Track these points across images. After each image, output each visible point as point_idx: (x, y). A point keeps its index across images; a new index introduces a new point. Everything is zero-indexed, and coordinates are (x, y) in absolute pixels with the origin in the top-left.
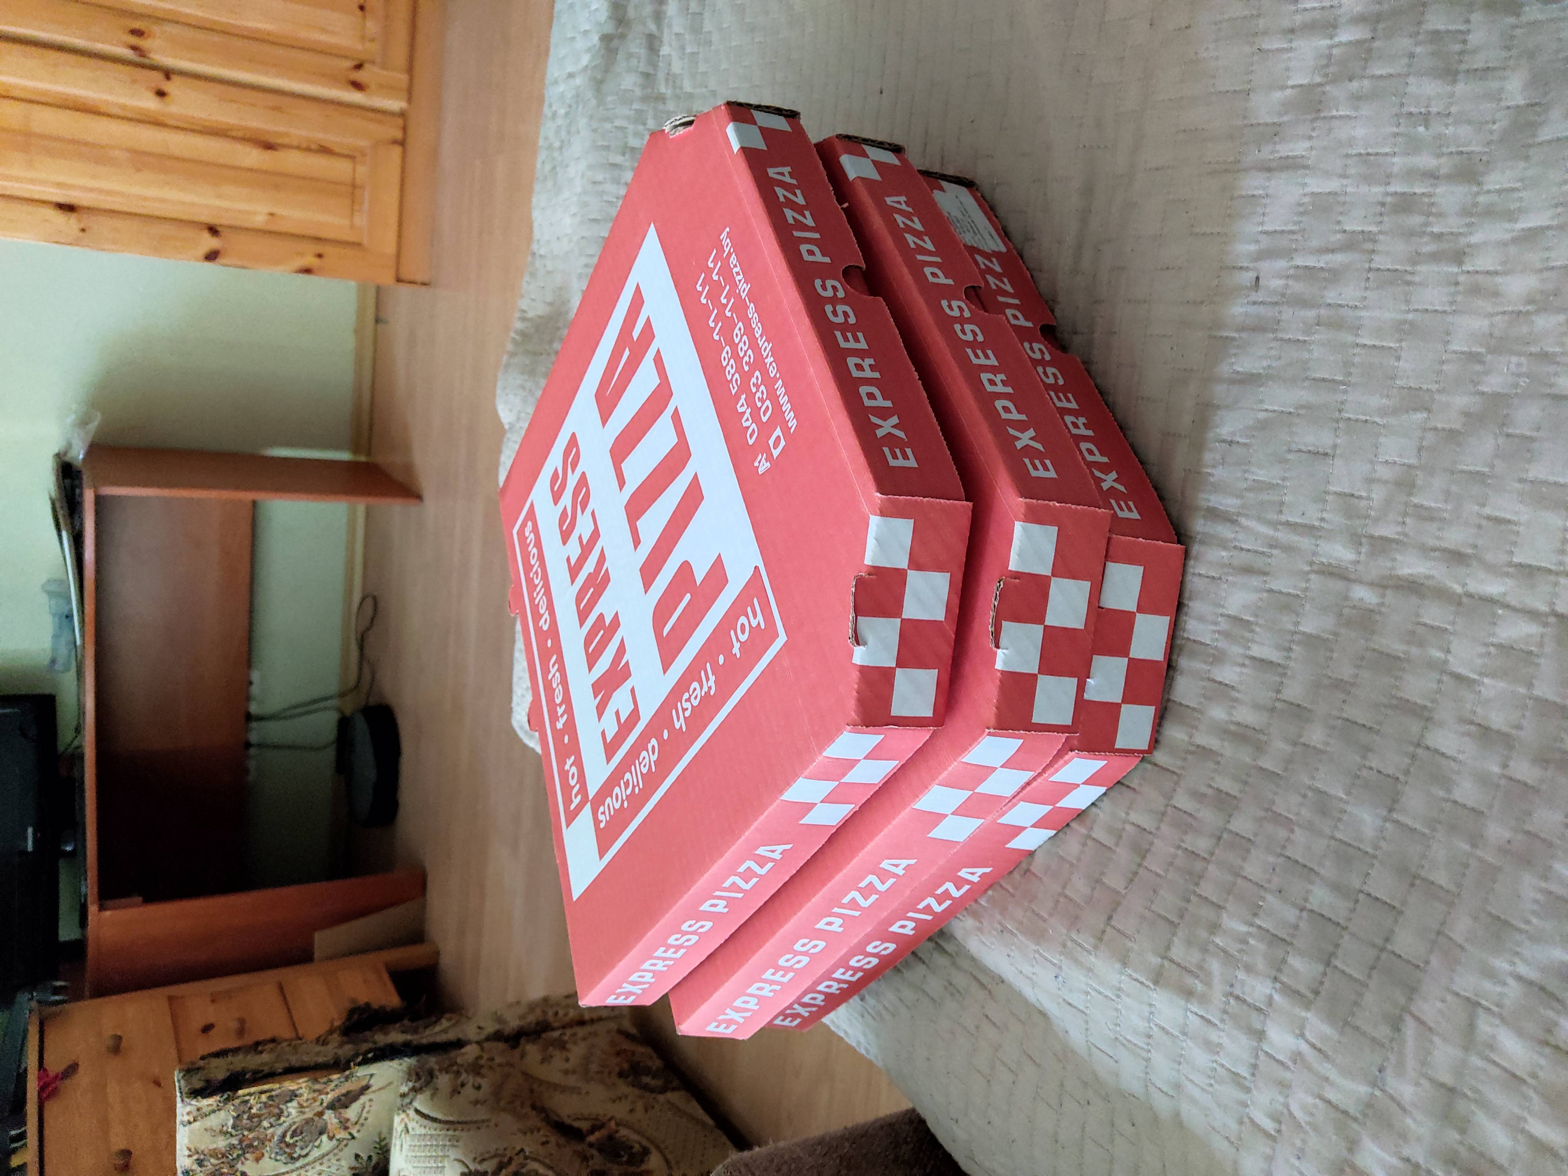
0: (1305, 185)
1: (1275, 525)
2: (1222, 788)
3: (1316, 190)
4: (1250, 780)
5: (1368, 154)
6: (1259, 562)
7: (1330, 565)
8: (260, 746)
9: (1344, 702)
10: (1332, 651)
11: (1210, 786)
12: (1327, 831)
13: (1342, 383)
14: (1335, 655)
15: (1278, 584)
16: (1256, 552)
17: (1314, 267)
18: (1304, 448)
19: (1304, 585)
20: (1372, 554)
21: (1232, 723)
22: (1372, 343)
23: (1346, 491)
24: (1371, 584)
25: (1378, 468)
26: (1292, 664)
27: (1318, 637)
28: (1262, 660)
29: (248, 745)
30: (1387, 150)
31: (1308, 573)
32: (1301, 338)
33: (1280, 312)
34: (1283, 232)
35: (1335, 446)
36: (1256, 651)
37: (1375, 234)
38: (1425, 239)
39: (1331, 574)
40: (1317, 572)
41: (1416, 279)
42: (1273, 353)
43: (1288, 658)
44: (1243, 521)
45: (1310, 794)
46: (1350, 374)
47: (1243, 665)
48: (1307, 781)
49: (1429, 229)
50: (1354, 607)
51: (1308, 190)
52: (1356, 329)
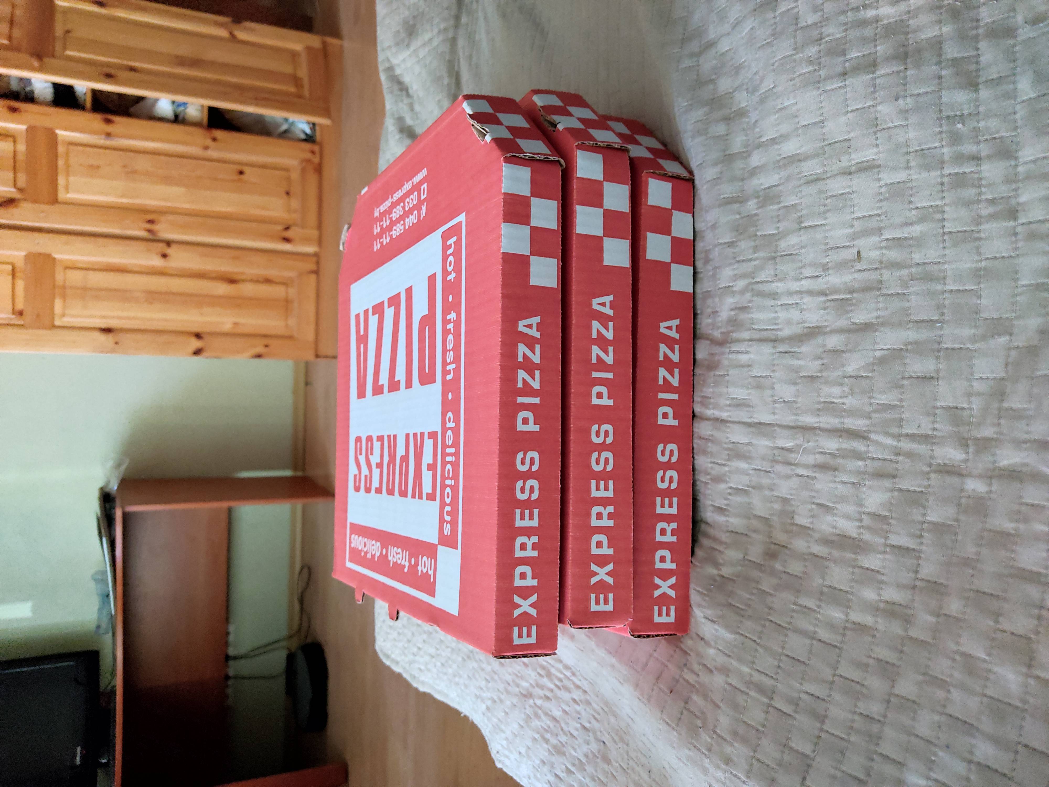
0: (879, 180)
1: (898, 437)
2: (881, 657)
3: (889, 181)
4: (905, 649)
5: (922, 150)
6: (890, 468)
7: (945, 464)
8: (236, 677)
9: (972, 576)
10: (956, 534)
11: (870, 657)
12: (978, 689)
13: (937, 321)
14: (960, 538)
15: (906, 484)
16: (885, 460)
17: (900, 238)
18: (913, 375)
19: (926, 483)
20: (978, 452)
21: (881, 601)
22: (957, 288)
23: (950, 404)
24: (980, 476)
25: (975, 384)
26: (924, 548)
27: (943, 525)
28: (900, 547)
29: (227, 677)
30: (937, 144)
31: (928, 473)
32: (900, 292)
33: (881, 275)
34: (870, 216)
35: (938, 371)
36: (894, 540)
37: (941, 206)
38: (982, 205)
39: (948, 472)
40: (935, 472)
41: (983, 235)
42: (881, 305)
43: (922, 543)
44: (873, 436)
45: (958, 657)
46: (943, 314)
47: (885, 552)
48: (954, 647)
49: (983, 197)
50: (969, 497)
51: (882, 182)
52: (943, 279)
